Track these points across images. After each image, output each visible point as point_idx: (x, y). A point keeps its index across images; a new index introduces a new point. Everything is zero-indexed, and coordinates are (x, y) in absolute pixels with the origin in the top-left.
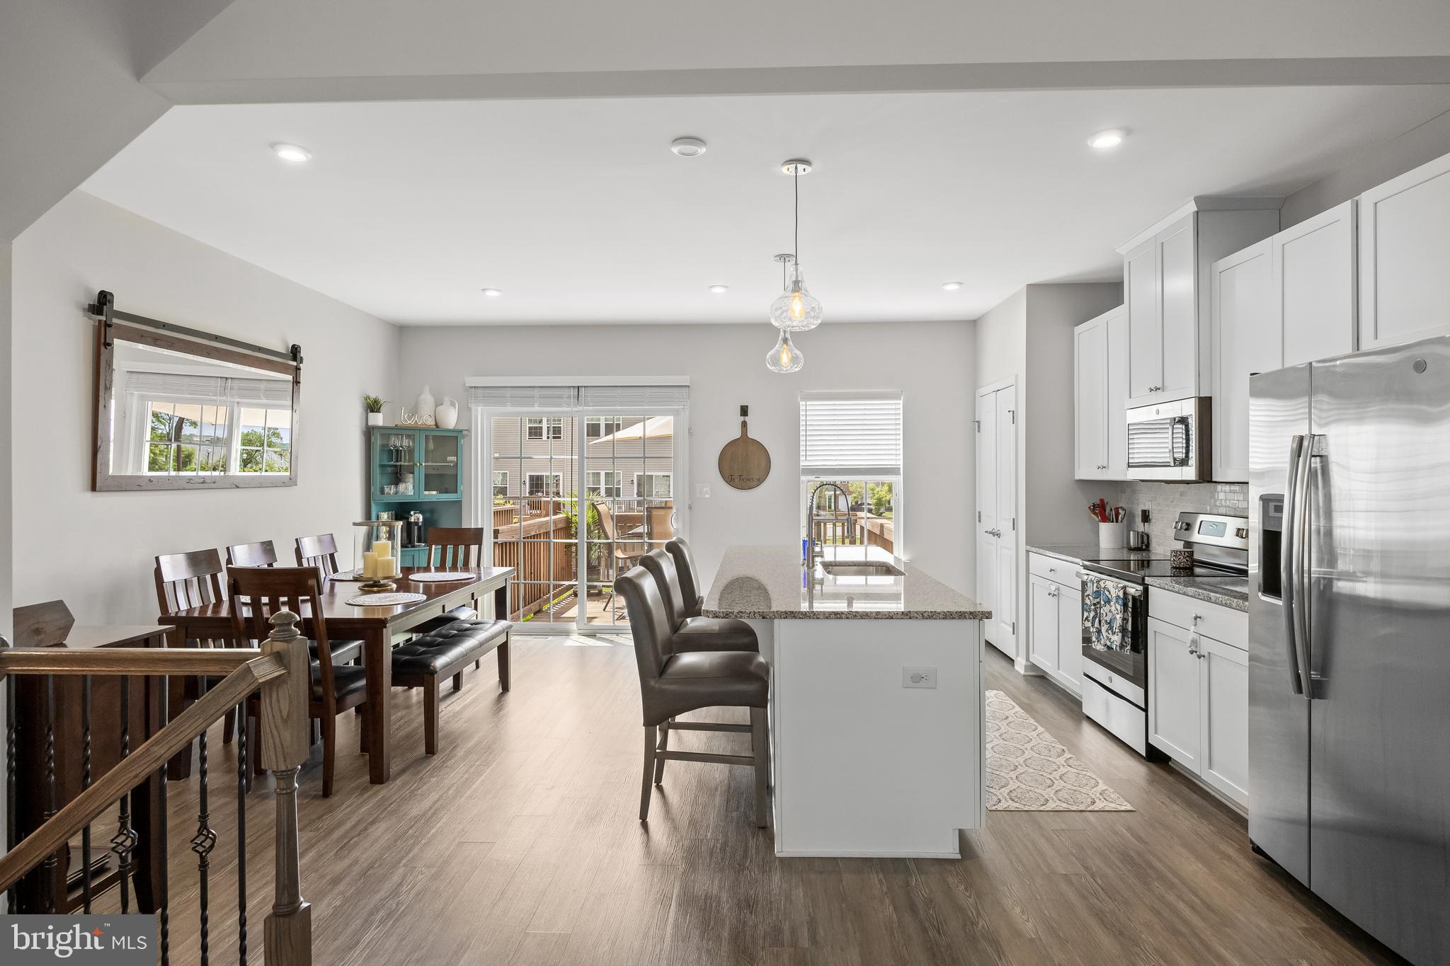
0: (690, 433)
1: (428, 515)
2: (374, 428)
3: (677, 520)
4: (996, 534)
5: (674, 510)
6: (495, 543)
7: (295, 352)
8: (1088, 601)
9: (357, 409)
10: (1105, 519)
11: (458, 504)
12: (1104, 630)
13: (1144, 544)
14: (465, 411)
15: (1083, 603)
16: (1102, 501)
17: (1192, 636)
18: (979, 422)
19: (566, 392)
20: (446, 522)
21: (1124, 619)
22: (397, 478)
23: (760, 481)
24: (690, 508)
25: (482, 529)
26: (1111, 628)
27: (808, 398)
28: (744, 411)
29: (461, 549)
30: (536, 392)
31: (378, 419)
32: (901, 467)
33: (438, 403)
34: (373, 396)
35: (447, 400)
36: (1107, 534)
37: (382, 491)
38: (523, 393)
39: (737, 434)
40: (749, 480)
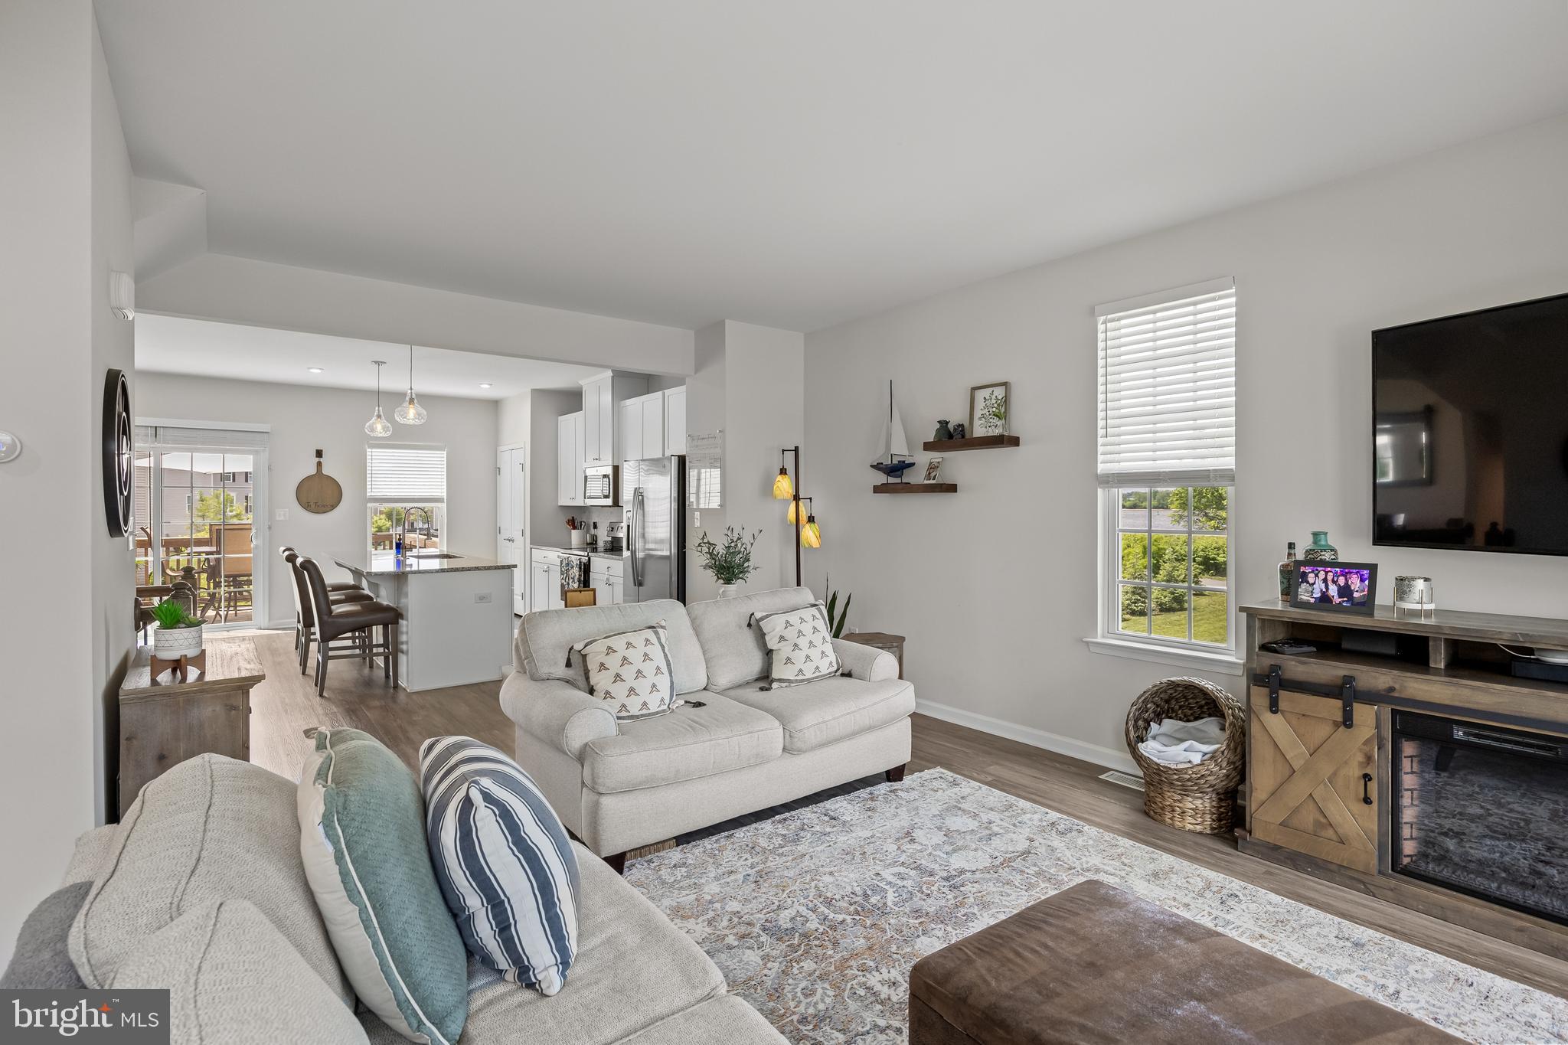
0: (269, 470)
3: (256, 537)
4: (511, 540)
5: (254, 531)
8: (563, 570)
10: (575, 528)
12: (570, 582)
13: (595, 540)
15: (561, 571)
16: (573, 518)
17: (607, 576)
18: (499, 468)
19: (142, 431)
21: (580, 575)
23: (333, 507)
24: (270, 528)
26: (574, 581)
27: (372, 446)
28: (319, 454)
32: (445, 497)
36: (576, 536)
39: (313, 471)
40: (324, 506)
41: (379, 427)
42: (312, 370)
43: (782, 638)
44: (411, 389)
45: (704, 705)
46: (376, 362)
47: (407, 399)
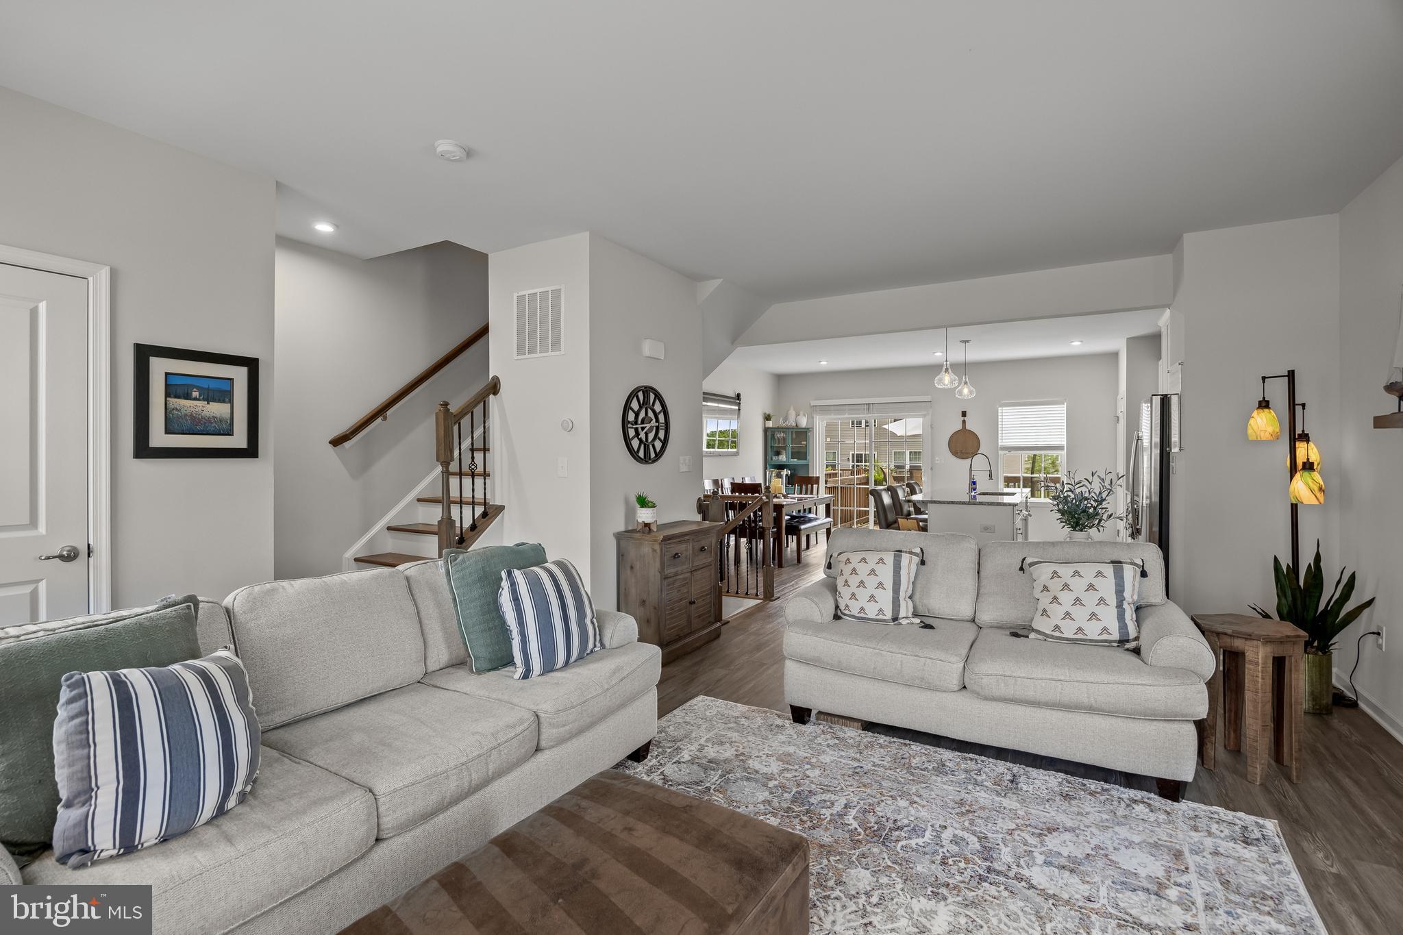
0: (932, 427)
1: (793, 472)
2: (769, 428)
3: (924, 476)
6: (826, 487)
7: (738, 396)
9: (760, 419)
11: (807, 465)
14: (811, 418)
19: (862, 407)
20: (801, 474)
22: (778, 453)
23: (974, 454)
24: (932, 469)
25: (819, 477)
27: (1002, 406)
28: (964, 414)
29: (810, 486)
30: (847, 407)
31: (770, 424)
32: (1065, 446)
33: (797, 415)
34: (767, 413)
35: (802, 413)
37: (772, 459)
38: (839, 408)
39: (959, 427)
40: (967, 453)
41: (966, 391)
42: (936, 354)
43: (1046, 588)
44: (946, 361)
45: (934, 628)
46: (963, 341)
47: (944, 369)
